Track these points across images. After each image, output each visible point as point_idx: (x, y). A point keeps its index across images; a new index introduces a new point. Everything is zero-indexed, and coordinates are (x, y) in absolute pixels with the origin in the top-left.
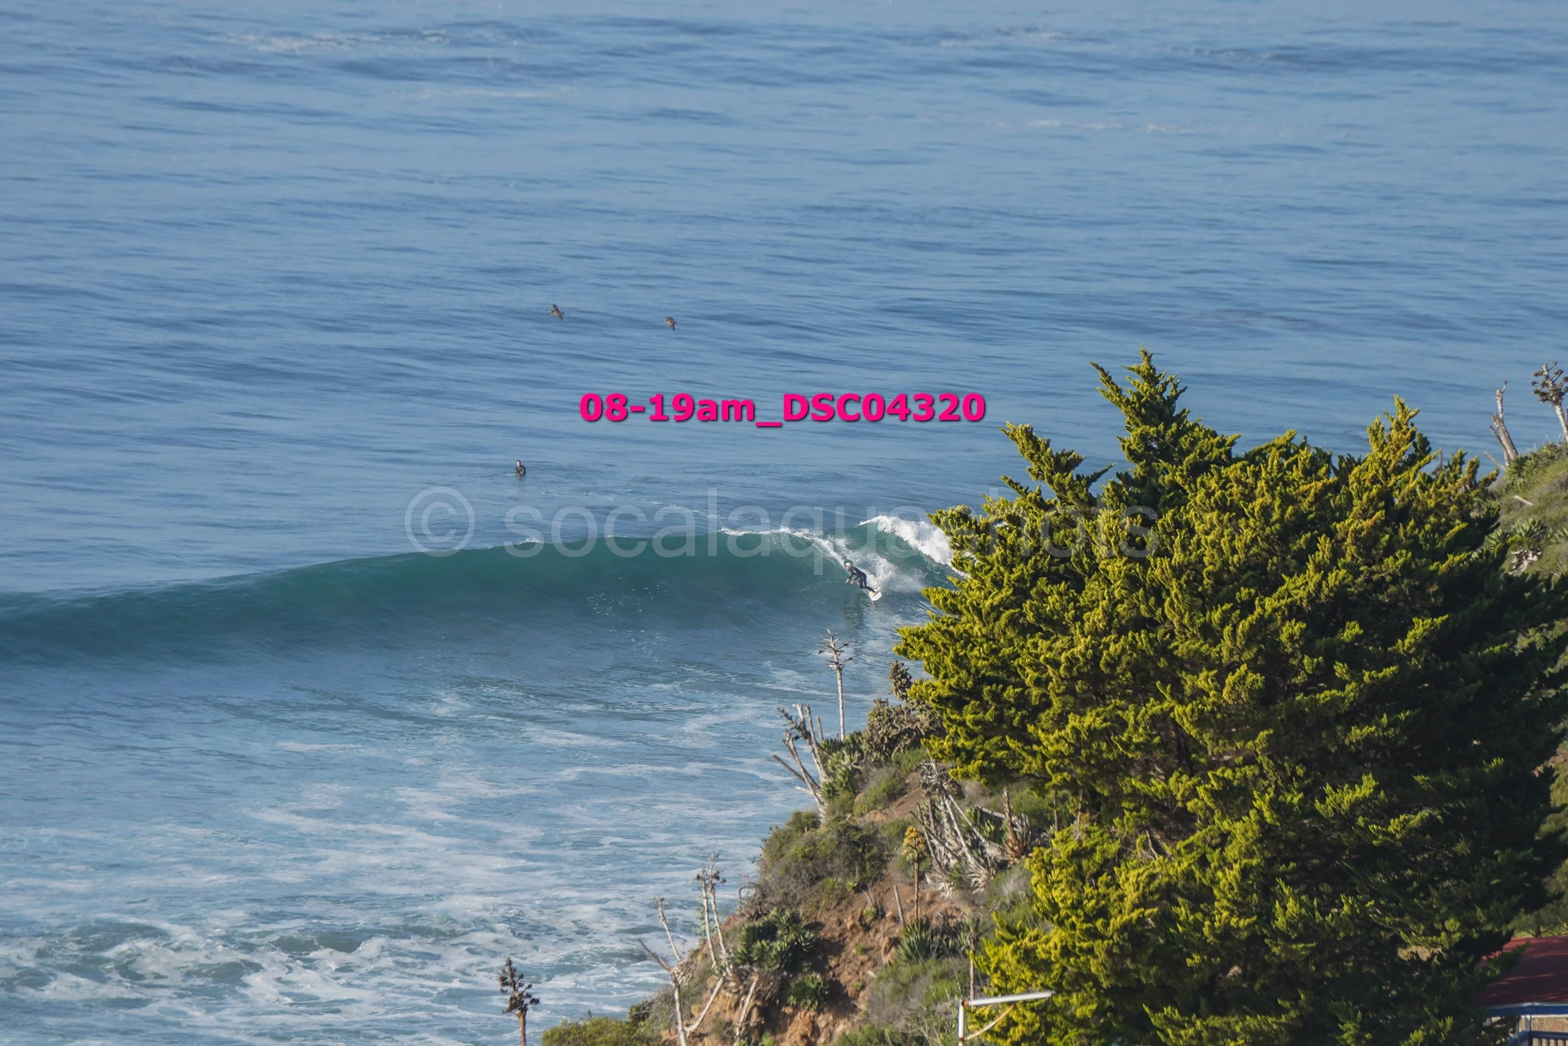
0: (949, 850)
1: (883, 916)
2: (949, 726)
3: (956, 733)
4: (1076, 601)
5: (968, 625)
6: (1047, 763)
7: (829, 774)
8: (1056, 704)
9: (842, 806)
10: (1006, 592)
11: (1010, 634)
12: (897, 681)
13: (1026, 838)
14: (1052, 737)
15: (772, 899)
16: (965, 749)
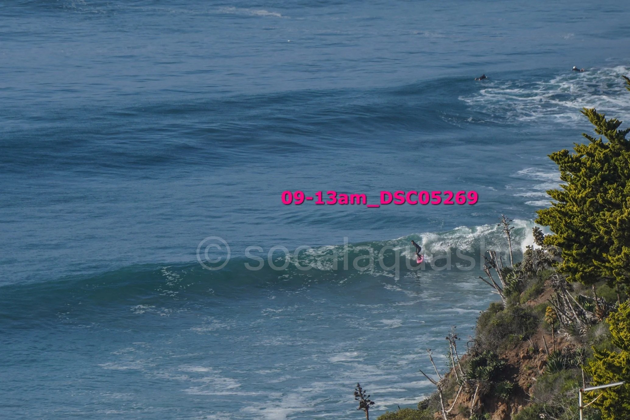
0: (567, 317)
1: (538, 351)
2: (564, 257)
3: (568, 260)
4: (622, 192)
5: (571, 207)
6: (613, 271)
7: (507, 284)
8: (616, 242)
9: (514, 299)
10: (588, 190)
11: (591, 209)
12: (537, 236)
13: (605, 308)
14: (615, 259)
15: (483, 346)
16: (573, 268)
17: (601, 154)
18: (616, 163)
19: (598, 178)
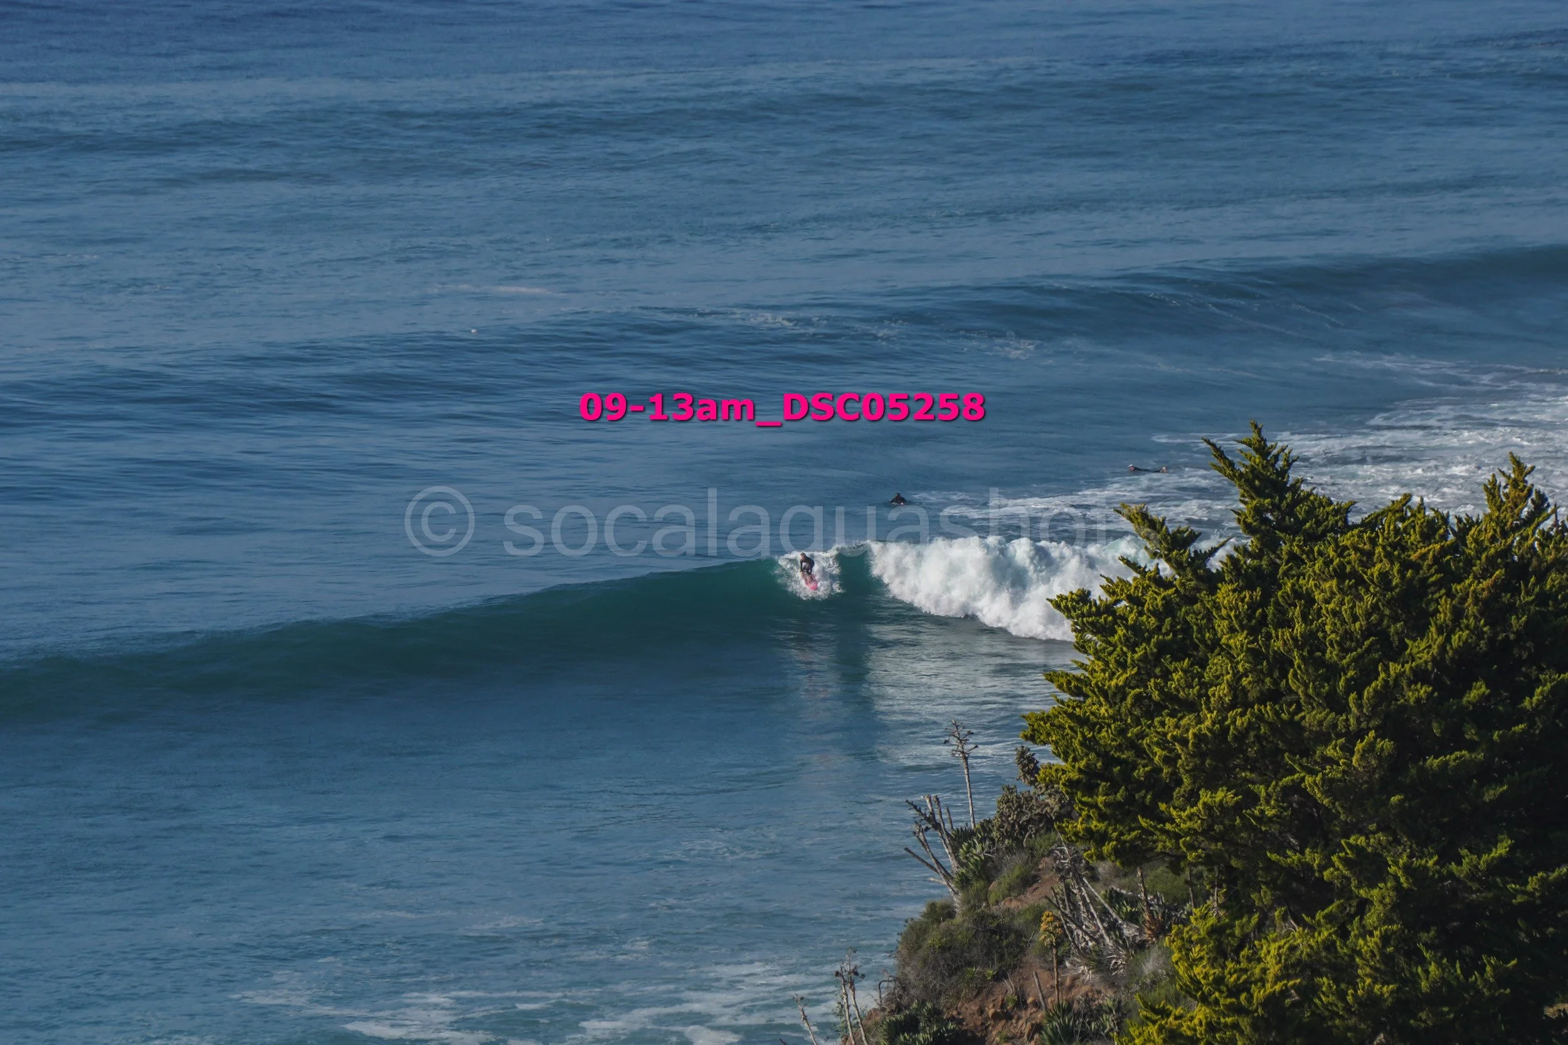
0: (1086, 933)
1: (1024, 1002)
2: (1081, 809)
3: (1089, 817)
4: (1201, 677)
5: (1094, 708)
6: (1181, 841)
7: (962, 864)
8: (1186, 780)
9: (977, 895)
10: (1131, 672)
11: (1137, 712)
12: (1024, 766)
13: (1163, 917)
14: (1184, 814)
15: (913, 992)
16: (1098, 831)
17: (1159, 599)
18: (1188, 618)
19: (1152, 648)
